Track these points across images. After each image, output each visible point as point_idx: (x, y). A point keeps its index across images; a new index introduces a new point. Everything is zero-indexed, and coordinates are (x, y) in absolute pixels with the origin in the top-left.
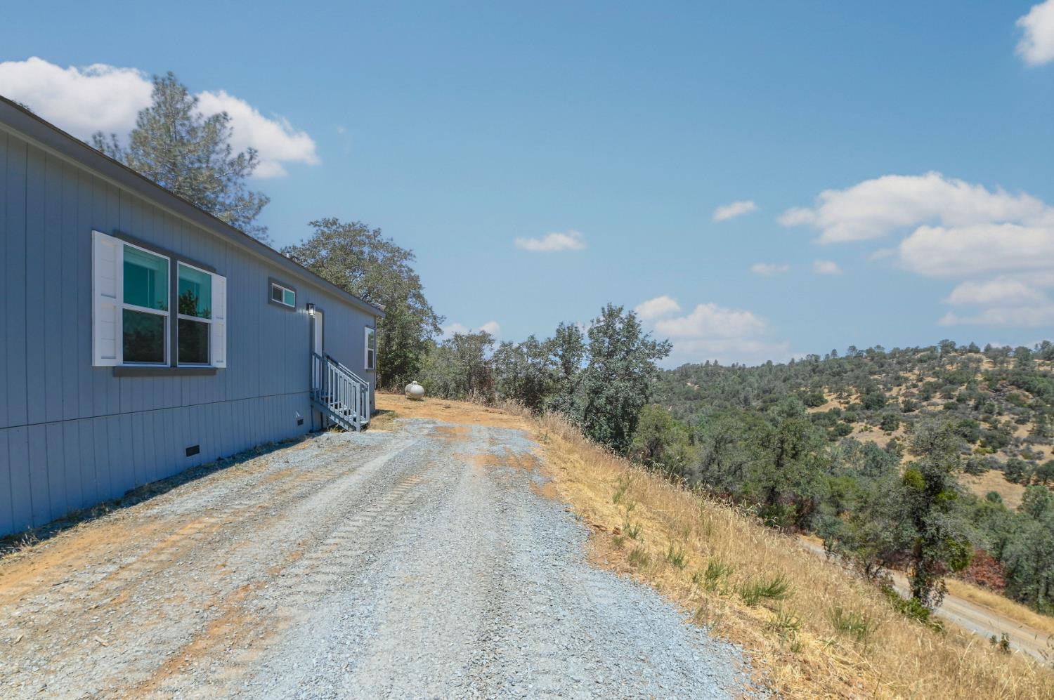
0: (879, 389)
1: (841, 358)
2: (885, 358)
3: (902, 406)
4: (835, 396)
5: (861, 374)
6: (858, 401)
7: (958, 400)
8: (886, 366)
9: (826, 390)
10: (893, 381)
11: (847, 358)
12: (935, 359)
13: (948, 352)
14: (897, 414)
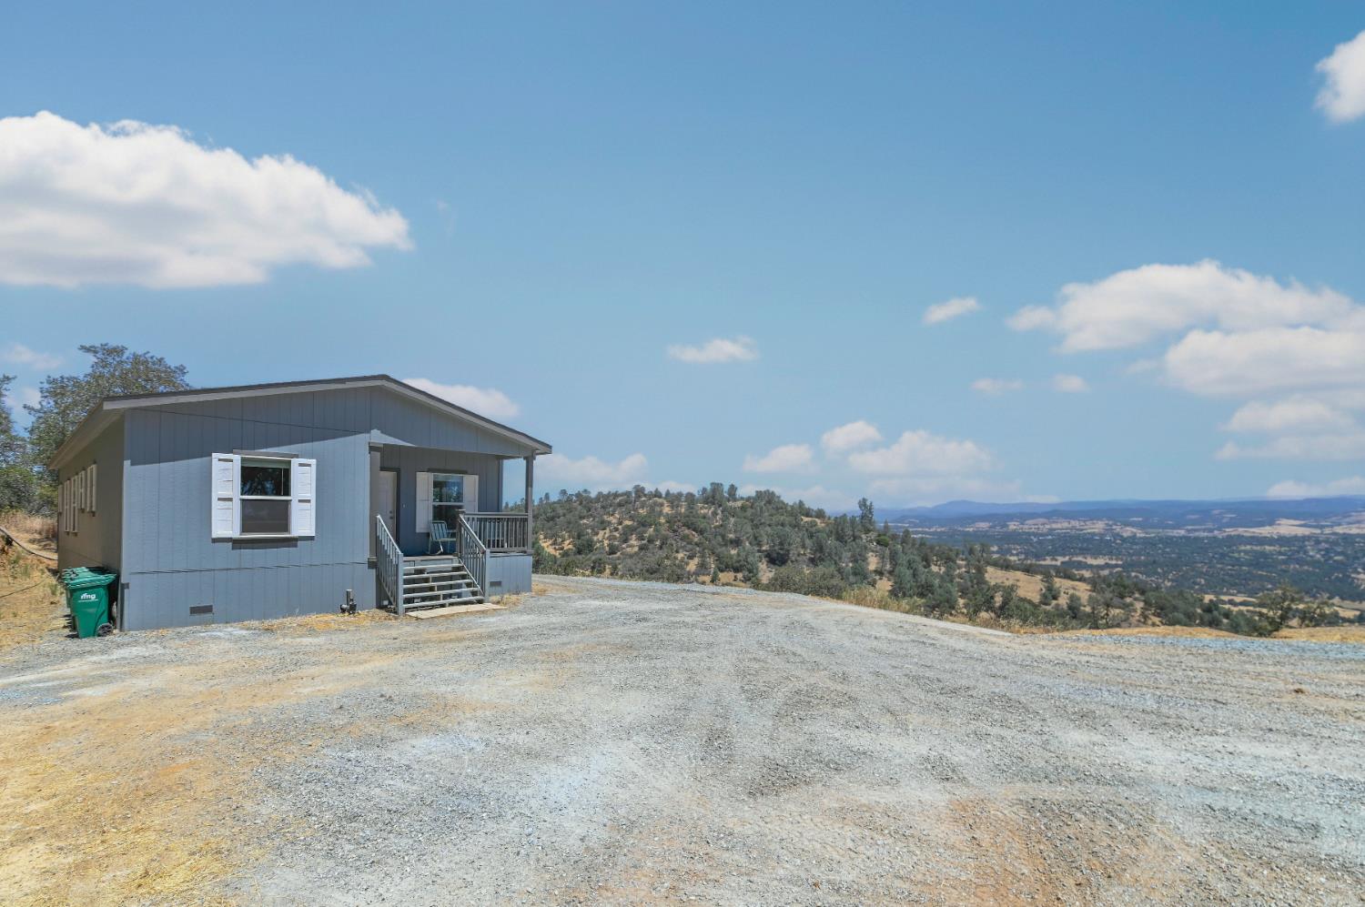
0: (588, 534)
1: (554, 503)
2: (591, 502)
3: (607, 549)
4: (551, 542)
5: (573, 519)
6: (571, 546)
7: (648, 541)
8: (593, 510)
9: (542, 537)
10: (599, 525)
11: (559, 502)
12: (630, 503)
13: (640, 497)
14: (605, 557)
